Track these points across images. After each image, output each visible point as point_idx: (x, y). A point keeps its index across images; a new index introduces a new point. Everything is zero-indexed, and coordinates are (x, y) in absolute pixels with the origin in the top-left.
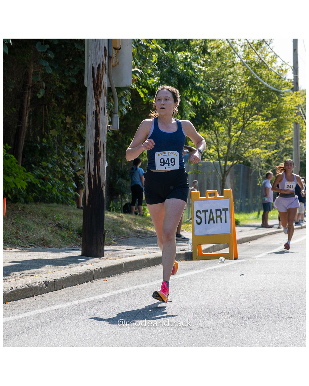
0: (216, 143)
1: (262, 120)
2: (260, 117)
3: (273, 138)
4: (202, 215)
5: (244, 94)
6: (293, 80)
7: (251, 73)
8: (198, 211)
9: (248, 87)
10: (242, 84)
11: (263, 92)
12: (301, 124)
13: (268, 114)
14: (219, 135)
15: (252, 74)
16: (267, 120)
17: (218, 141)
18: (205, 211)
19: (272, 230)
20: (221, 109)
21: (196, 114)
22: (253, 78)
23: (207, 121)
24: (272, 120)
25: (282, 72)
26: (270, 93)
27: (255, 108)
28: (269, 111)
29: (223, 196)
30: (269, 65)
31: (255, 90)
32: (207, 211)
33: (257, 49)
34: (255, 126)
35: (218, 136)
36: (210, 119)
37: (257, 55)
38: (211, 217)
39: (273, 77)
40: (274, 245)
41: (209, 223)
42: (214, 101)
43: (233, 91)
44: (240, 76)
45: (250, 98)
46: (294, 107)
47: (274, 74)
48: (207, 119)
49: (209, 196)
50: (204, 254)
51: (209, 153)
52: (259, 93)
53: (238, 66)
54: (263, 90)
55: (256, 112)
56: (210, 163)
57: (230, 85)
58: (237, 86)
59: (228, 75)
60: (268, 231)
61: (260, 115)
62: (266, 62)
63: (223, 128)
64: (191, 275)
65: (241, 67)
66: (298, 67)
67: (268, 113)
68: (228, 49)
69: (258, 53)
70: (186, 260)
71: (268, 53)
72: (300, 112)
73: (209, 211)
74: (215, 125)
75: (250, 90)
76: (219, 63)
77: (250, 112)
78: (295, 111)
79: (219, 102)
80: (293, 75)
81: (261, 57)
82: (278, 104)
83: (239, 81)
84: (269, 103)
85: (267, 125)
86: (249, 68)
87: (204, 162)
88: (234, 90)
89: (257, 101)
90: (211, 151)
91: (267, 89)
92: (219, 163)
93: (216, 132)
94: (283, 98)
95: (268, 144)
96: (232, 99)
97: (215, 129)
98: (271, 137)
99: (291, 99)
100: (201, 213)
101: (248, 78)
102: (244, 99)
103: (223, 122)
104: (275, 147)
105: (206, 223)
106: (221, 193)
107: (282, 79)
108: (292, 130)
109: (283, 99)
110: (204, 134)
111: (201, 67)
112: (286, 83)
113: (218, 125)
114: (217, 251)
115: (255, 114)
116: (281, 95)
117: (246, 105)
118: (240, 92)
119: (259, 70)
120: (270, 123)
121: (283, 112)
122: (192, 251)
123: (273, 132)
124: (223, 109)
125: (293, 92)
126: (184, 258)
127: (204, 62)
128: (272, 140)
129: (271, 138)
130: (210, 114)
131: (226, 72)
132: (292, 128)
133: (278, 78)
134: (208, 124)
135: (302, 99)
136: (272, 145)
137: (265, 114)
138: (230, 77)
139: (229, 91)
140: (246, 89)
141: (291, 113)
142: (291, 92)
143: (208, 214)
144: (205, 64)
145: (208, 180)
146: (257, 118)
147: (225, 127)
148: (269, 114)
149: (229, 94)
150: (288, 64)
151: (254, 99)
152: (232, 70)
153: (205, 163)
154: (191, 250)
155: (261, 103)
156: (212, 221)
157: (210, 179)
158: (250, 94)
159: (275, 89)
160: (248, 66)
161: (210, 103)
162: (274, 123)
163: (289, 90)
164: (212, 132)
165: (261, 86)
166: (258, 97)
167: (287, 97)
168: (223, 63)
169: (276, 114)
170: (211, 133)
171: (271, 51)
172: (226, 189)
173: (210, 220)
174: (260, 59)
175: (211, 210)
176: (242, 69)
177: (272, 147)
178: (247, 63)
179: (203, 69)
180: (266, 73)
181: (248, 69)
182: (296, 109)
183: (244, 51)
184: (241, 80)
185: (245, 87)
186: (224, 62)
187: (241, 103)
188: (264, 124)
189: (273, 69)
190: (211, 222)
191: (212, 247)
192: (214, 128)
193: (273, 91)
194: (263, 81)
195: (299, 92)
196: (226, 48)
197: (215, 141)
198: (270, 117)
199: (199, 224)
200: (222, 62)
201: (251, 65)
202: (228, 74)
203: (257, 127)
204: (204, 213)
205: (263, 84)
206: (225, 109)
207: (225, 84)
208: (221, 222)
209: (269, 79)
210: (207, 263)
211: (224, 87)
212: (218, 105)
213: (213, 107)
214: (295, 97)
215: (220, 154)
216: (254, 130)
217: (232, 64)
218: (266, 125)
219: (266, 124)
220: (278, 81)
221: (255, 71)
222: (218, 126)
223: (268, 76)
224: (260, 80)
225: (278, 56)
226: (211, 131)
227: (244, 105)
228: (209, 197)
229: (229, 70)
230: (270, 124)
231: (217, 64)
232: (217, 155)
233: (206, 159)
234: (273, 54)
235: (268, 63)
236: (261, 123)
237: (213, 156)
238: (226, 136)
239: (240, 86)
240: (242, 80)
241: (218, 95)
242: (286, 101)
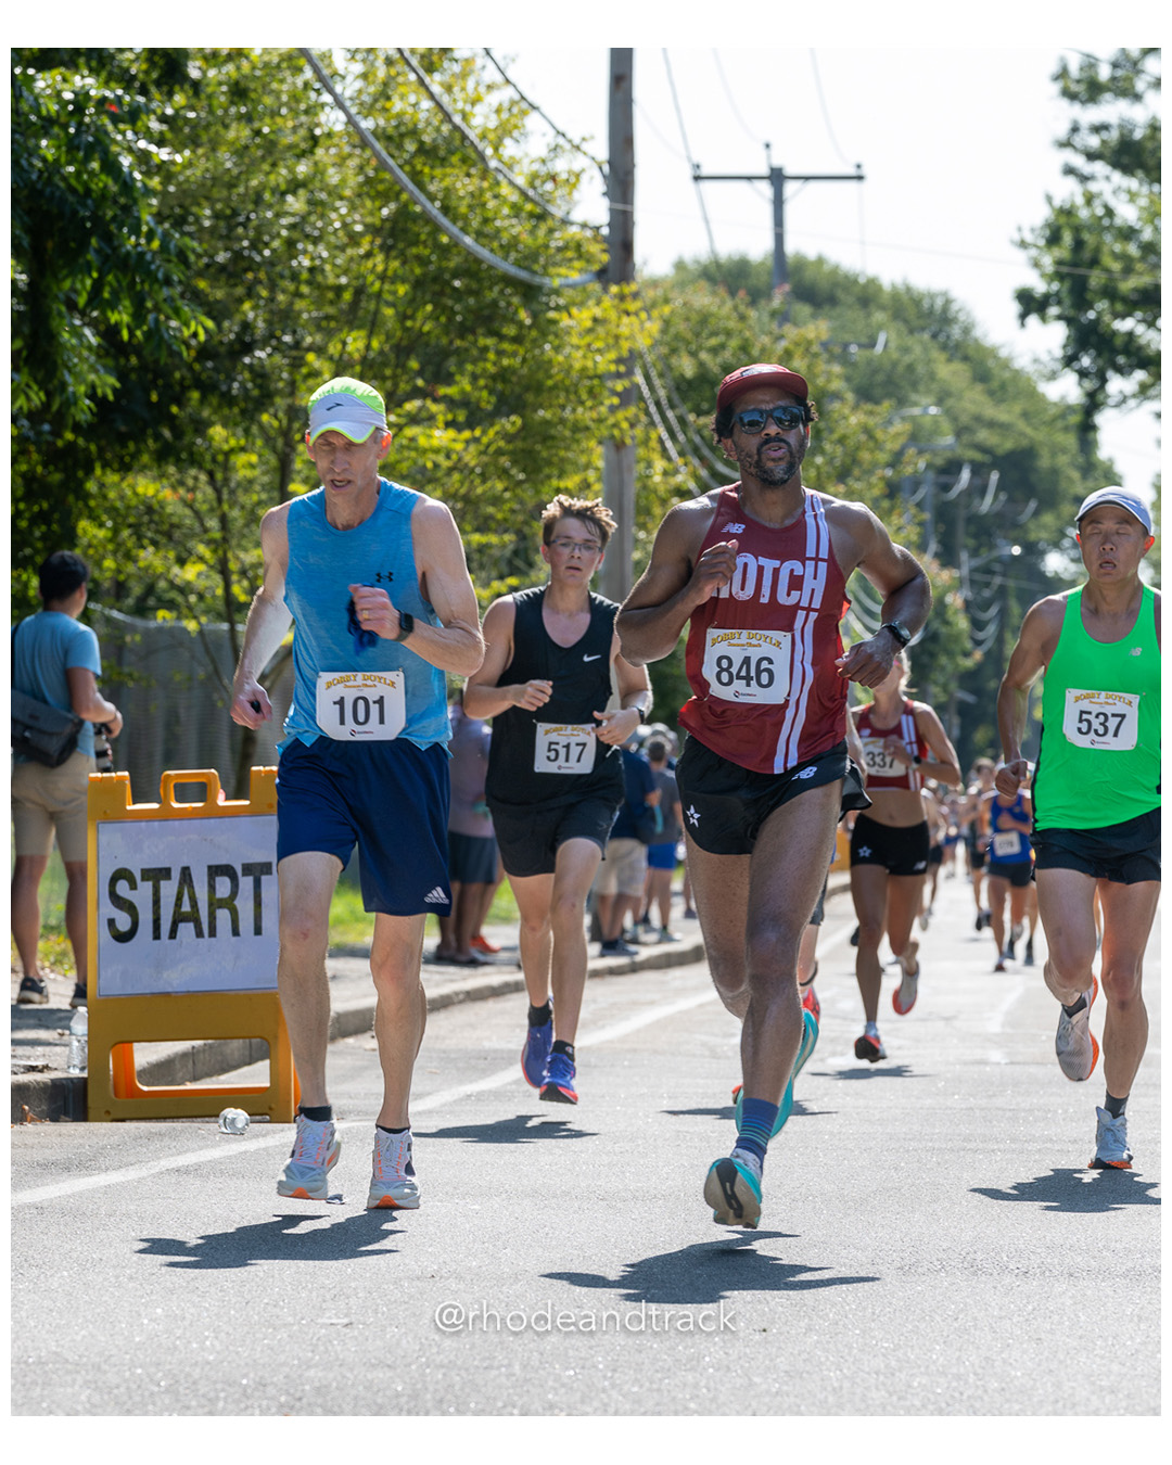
0: (217, 535)
1: (448, 425)
2: (434, 408)
3: (499, 516)
4: (141, 896)
5: (359, 292)
6: (605, 231)
7: (397, 188)
8: (122, 874)
9: (379, 258)
10: (354, 239)
11: (457, 283)
12: (641, 452)
13: (476, 394)
14: (232, 492)
15: (403, 189)
16: (470, 424)
17: (224, 521)
18: (157, 875)
19: (485, 975)
20: (247, 360)
21: (118, 385)
22: (403, 213)
23: (171, 420)
24: (497, 428)
25: (549, 186)
26: (491, 288)
27: (414, 364)
28: (482, 382)
29: (247, 803)
30: (489, 152)
31: (418, 271)
32: (165, 873)
33: (430, 69)
34: (413, 454)
35: (225, 496)
36: (189, 410)
37: (432, 96)
38: (186, 907)
39: (506, 211)
40: (496, 1051)
41: (173, 934)
42: (210, 324)
43: (305, 275)
44: (341, 198)
45: (389, 312)
46: (604, 363)
47: (514, 197)
48: (174, 409)
49: (178, 801)
50: (145, 1088)
51: (178, 581)
52: (437, 288)
53: (333, 151)
54: (456, 275)
55: (420, 382)
56: (185, 630)
57: (290, 244)
58: (330, 247)
59: (283, 194)
60: (464, 979)
61: (436, 400)
62: (472, 135)
63: (254, 458)
64: (81, 1194)
65: (350, 156)
66: (633, 166)
67: (481, 389)
68: (284, 65)
69: (436, 89)
70: (55, 1119)
71: (482, 89)
72: (638, 387)
73: (176, 875)
74: (215, 444)
75: (390, 273)
76: (238, 133)
77: (389, 384)
78: (610, 384)
79: (236, 328)
80: (605, 203)
81: (449, 109)
82: (528, 345)
83: (337, 225)
84: (484, 341)
85: (473, 448)
86: (391, 162)
87: (152, 624)
88: (312, 270)
89: (426, 328)
90: (190, 573)
91: (473, 269)
92: (227, 636)
93: (219, 476)
94: (552, 315)
95: (474, 545)
96: (300, 313)
97: (214, 460)
98: (491, 510)
99: (595, 320)
100: (133, 886)
101: (385, 212)
102: (361, 313)
103: (255, 429)
104: (510, 562)
105: (157, 936)
106: (233, 782)
107: (550, 223)
108: (599, 480)
109: (554, 322)
110: (158, 485)
111: (153, 148)
112: (572, 245)
113: (227, 441)
114: (209, 1075)
115: (416, 393)
116: (544, 299)
117: (368, 347)
118: (344, 280)
119: (438, 172)
120: (485, 440)
121: (551, 389)
122: (85, 1075)
123: (500, 486)
124: (255, 362)
125: (605, 290)
126: (44, 1107)
127: (164, 127)
128: (493, 525)
129: (491, 517)
130: (189, 388)
131: (272, 177)
132: (597, 469)
133: (531, 215)
134: (178, 433)
135: (648, 325)
136: (496, 552)
137: (463, 392)
138: (296, 204)
139: (287, 273)
140: (370, 264)
141: (591, 392)
142: (596, 287)
143: (169, 889)
144: (169, 136)
145: (172, 720)
146: (424, 414)
147: (260, 456)
148: (485, 394)
149: (284, 291)
150: (585, 146)
151: (412, 317)
152: (302, 169)
153: (160, 630)
154: (82, 1069)
155: (444, 341)
156: (191, 926)
157: (183, 713)
158: (390, 292)
159: (513, 271)
160: (384, 154)
161: (195, 335)
162: (509, 438)
163: (585, 277)
164: (196, 479)
165: (444, 251)
166: (429, 308)
167: (574, 311)
168: (258, 133)
169: (515, 393)
170: (190, 482)
171: (499, 78)
172: (261, 768)
173: (178, 918)
174: (447, 117)
175: (186, 872)
176: (353, 163)
177: (496, 563)
178: (378, 139)
179: (163, 154)
180: (471, 188)
181: (382, 166)
182: (618, 376)
183: (364, 76)
184: (349, 220)
185: (369, 255)
186: (266, 130)
187: (343, 336)
188: (459, 446)
189: (505, 170)
190: (186, 929)
191: (184, 1055)
192: (208, 457)
193: (508, 280)
194: (455, 230)
195: (633, 287)
196: (275, 60)
197: (213, 523)
198: (490, 407)
199: (123, 938)
200: (256, 125)
201: (400, 147)
202: (283, 187)
203: (420, 462)
204: (149, 885)
205: (456, 245)
206: (267, 363)
207: (266, 238)
208: (236, 932)
209: (486, 221)
210: (161, 1135)
211: (260, 253)
212: (231, 343)
213: (205, 352)
214: (613, 315)
215: (236, 589)
216: (405, 472)
217: (304, 140)
218: (466, 449)
219: (467, 442)
220: (533, 232)
221: (416, 177)
222: (226, 447)
223: (484, 205)
224: (444, 221)
225: (534, 108)
226: (193, 472)
227: (361, 344)
228: (176, 805)
229: (291, 170)
230: (488, 446)
231: (231, 135)
232: (220, 592)
233: (161, 614)
234: (507, 94)
235: (483, 137)
236: (441, 437)
237: (201, 597)
238: (264, 496)
239: (342, 249)
240: (355, 222)
241: (229, 295)
242: (568, 332)
